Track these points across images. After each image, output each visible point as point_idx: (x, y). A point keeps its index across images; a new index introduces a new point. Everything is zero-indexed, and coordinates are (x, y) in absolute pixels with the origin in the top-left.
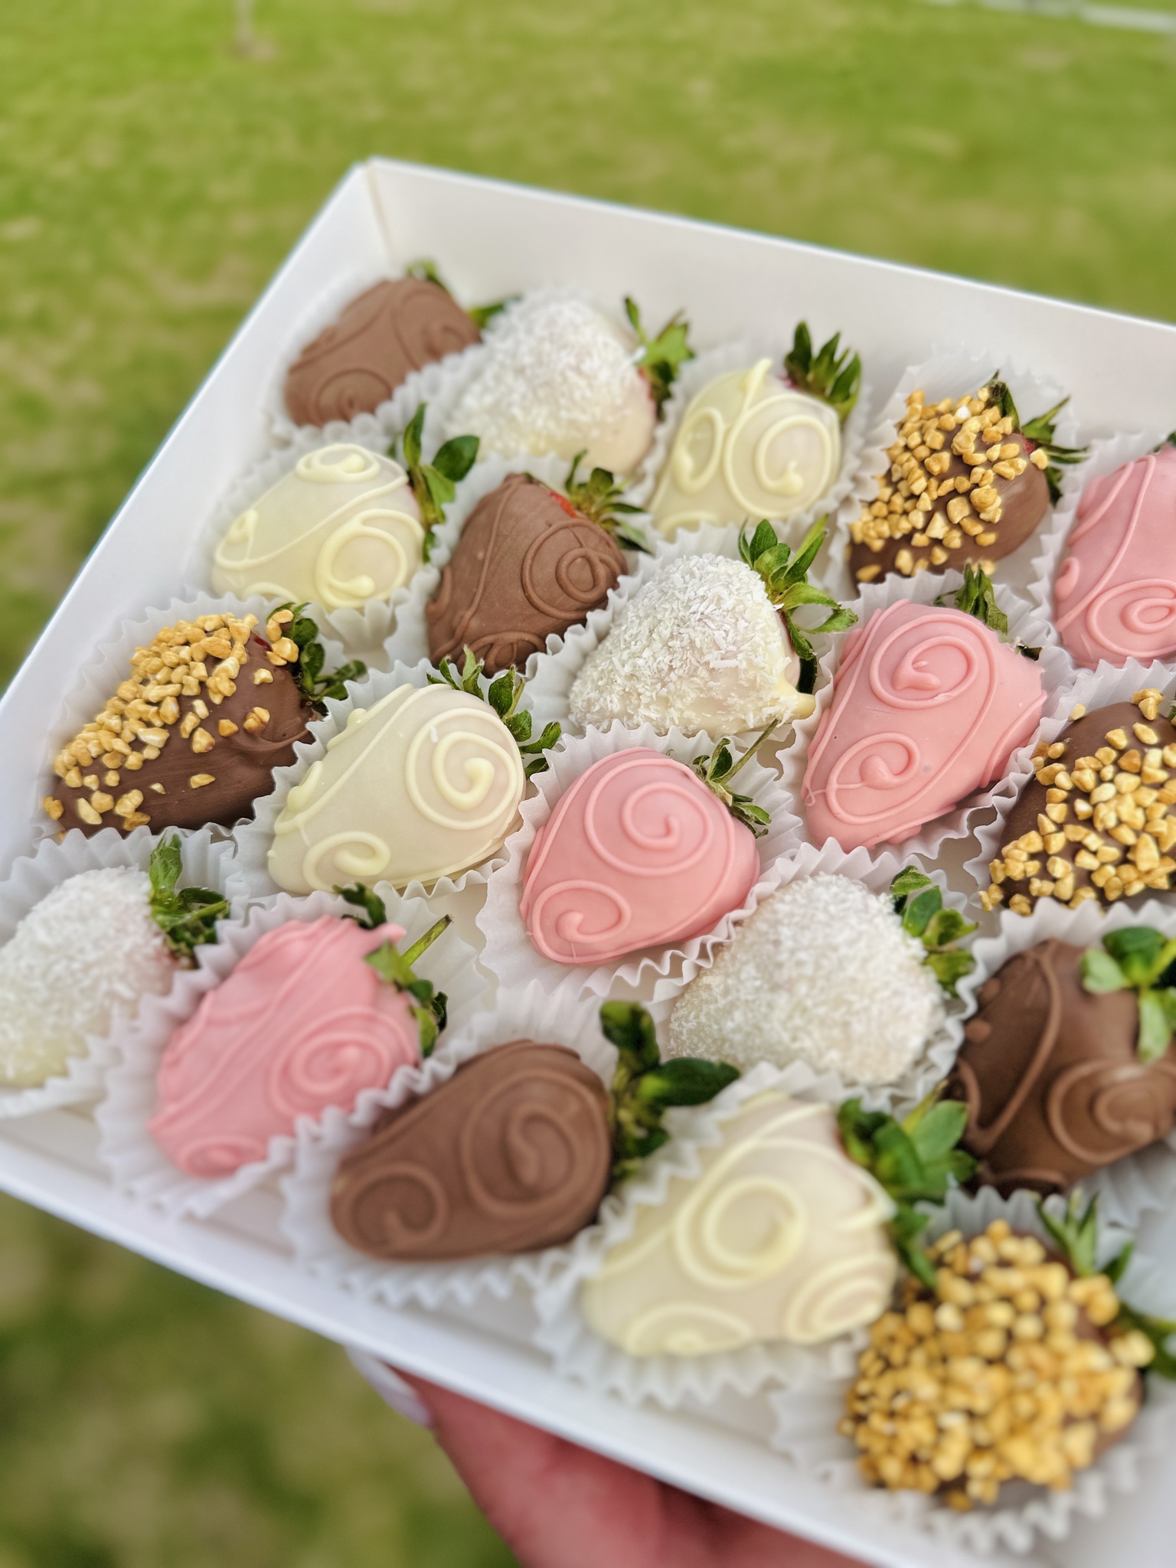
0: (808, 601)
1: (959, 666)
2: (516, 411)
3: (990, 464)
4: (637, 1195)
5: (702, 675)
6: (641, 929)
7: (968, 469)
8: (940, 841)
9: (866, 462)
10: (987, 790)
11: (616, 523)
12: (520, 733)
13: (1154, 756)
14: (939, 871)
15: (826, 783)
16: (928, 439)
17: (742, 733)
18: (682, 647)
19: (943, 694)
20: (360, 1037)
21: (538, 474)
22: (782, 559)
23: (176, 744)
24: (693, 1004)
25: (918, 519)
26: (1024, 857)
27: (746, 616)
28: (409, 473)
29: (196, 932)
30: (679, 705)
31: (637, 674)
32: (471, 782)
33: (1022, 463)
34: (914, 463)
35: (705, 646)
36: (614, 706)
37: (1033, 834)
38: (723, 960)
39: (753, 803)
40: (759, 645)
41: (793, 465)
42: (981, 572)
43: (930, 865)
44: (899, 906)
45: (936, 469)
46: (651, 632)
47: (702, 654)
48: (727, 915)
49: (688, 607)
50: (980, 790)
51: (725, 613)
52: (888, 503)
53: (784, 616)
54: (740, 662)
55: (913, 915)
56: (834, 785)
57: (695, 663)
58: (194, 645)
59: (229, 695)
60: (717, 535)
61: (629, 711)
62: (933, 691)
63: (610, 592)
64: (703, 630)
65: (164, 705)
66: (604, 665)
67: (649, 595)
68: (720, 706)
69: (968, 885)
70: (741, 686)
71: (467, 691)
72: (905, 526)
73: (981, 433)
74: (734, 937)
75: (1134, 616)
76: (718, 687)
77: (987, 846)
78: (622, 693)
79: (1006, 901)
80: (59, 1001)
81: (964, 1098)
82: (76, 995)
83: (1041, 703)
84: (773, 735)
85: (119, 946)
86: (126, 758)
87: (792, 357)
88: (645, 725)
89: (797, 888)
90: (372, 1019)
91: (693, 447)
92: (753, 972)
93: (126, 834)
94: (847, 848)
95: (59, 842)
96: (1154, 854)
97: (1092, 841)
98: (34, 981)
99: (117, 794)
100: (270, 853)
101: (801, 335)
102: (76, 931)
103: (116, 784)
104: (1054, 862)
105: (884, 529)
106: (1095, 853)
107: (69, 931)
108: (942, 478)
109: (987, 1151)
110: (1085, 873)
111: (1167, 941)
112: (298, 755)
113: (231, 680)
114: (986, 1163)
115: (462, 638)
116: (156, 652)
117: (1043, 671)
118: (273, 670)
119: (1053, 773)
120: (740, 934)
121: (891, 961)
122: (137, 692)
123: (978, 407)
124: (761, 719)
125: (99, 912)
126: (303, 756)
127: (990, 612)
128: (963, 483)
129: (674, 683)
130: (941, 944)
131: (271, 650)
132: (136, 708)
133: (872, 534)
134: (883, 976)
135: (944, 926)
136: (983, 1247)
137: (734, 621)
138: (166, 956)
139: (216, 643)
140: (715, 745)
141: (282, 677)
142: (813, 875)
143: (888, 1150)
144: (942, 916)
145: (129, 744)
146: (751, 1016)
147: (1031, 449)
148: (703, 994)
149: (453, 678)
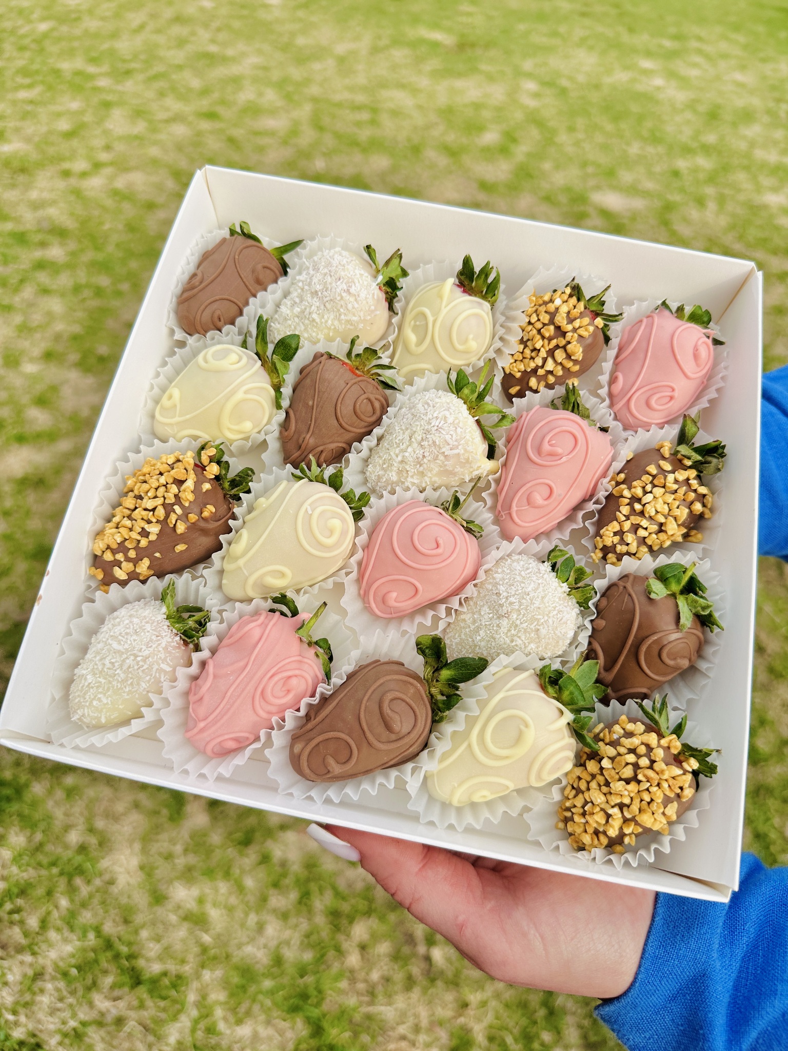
0: (490, 412)
1: (571, 442)
2: (315, 316)
3: (575, 330)
4: (449, 728)
5: (441, 459)
6: (427, 594)
7: (564, 334)
8: (569, 530)
9: (509, 330)
10: (589, 501)
11: (379, 375)
12: (350, 501)
13: (671, 477)
14: (571, 546)
15: (510, 507)
16: (541, 318)
17: (464, 483)
18: (429, 445)
19: (565, 457)
20: (297, 672)
21: (334, 353)
22: (473, 390)
23: (167, 531)
25: (539, 361)
26: (612, 535)
27: (461, 425)
28: (261, 358)
29: (196, 630)
30: (429, 475)
31: (406, 461)
32: (331, 532)
33: (591, 329)
34: (535, 332)
35: (441, 444)
36: (394, 478)
37: (615, 522)
38: (469, 605)
39: (476, 523)
40: (469, 440)
41: (471, 336)
42: (574, 387)
43: (566, 543)
44: (554, 567)
45: (547, 335)
46: (411, 438)
47: (440, 448)
48: (469, 583)
49: (430, 424)
50: (585, 501)
51: (449, 425)
52: (522, 353)
53: (478, 422)
54: (460, 450)
55: (562, 571)
56: (514, 508)
57: (437, 453)
58: (165, 474)
59: (192, 501)
60: (433, 379)
61: (403, 480)
62: (560, 456)
63: (384, 417)
64: (439, 435)
65: (156, 510)
66: (384, 455)
67: (406, 417)
68: (452, 473)
69: (586, 551)
70: (461, 462)
71: (317, 481)
72: (532, 365)
73: (569, 312)
74: (475, 593)
75: (653, 402)
76: (449, 464)
77: (592, 530)
78: (398, 471)
79: (604, 558)
80: (131, 678)
81: (596, 658)
82: (141, 674)
83: (611, 454)
84: (479, 485)
85: (159, 645)
86: (139, 541)
87: (461, 273)
88: (413, 488)
89: (503, 564)
90: (300, 662)
91: (415, 329)
92: (487, 610)
93: (144, 582)
94: (525, 541)
95: (107, 592)
96: (676, 526)
97: (644, 523)
98: (116, 670)
99: (136, 562)
100: (224, 581)
101: (467, 262)
102: (135, 640)
103: (135, 556)
104: (627, 536)
105: (522, 368)
106: (646, 529)
107: (130, 641)
108: (550, 339)
109: (611, 682)
110: (642, 539)
111: (686, 569)
112: (232, 528)
113: (191, 492)
114: (611, 688)
115: (306, 450)
116: (143, 480)
117: (611, 437)
118: (210, 482)
119: (621, 490)
120: (477, 592)
121: (555, 596)
122: (137, 504)
123: (565, 297)
124: (472, 477)
125: (144, 628)
126: (235, 528)
127: (581, 408)
128: (562, 341)
129: (426, 464)
130: (576, 584)
131: (206, 470)
132: (139, 513)
133: (515, 369)
134: (552, 604)
135: (577, 574)
136: (618, 728)
137: (454, 429)
138: (183, 646)
139: (178, 472)
140: (451, 493)
141: (215, 485)
142: (509, 556)
143: (566, 688)
144: (576, 570)
145: (139, 534)
146: (488, 632)
147: (594, 318)
148: (461, 624)
149: (308, 475)
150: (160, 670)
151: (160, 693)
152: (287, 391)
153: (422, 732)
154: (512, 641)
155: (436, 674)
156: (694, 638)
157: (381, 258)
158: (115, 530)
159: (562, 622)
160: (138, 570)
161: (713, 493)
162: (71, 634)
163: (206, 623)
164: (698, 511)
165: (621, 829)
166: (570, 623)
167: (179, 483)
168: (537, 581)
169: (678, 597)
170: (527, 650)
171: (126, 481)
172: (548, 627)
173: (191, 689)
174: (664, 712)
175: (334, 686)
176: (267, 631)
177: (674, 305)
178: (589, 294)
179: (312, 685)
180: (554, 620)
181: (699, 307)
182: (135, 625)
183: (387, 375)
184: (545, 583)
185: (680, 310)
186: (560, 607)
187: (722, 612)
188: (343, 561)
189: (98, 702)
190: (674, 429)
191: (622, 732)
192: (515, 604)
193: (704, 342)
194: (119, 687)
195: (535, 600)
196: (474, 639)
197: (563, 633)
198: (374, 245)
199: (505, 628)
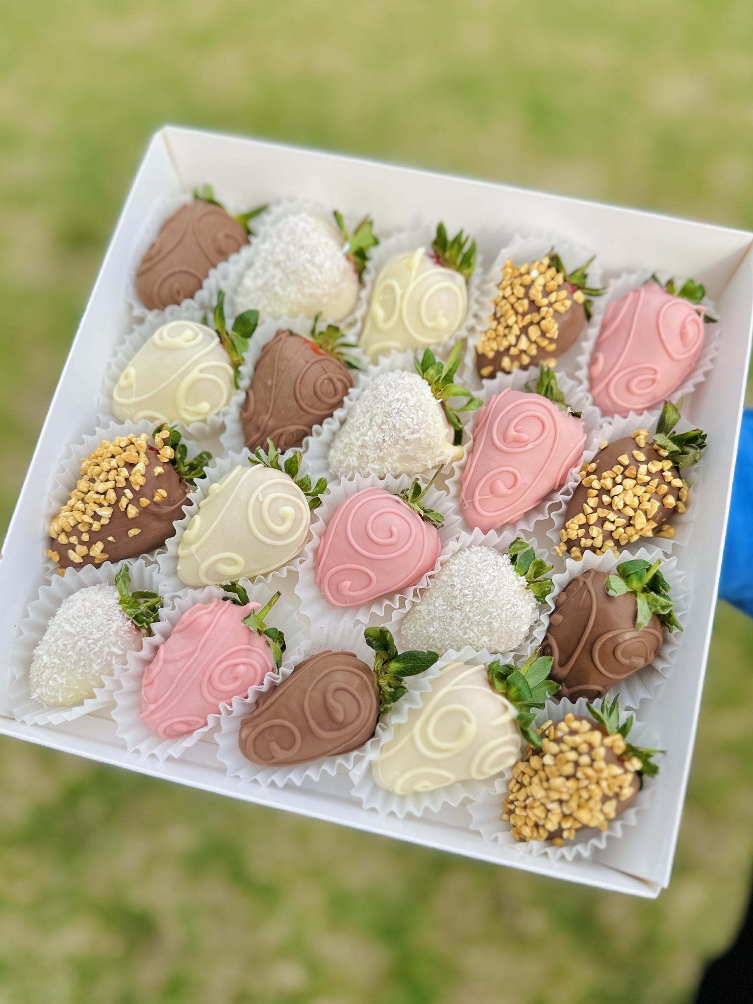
0: (456, 395)
1: (536, 428)
2: (278, 289)
3: (550, 304)
4: (394, 720)
5: (401, 444)
6: (381, 584)
7: (538, 309)
8: (535, 521)
9: (483, 306)
10: (557, 492)
11: (341, 354)
12: (305, 487)
13: (643, 468)
14: (533, 538)
15: (473, 497)
16: (515, 292)
17: (426, 471)
18: (389, 429)
19: (531, 444)
20: (245, 660)
21: (296, 329)
22: (439, 372)
23: (119, 515)
24: (412, 620)
25: (512, 340)
26: (577, 527)
27: (422, 408)
28: (219, 334)
29: (148, 615)
30: (390, 460)
31: (366, 445)
32: (283, 520)
33: (568, 302)
34: (508, 307)
35: (401, 428)
36: (354, 463)
37: (581, 515)
38: (426, 597)
39: (435, 512)
40: (431, 424)
41: (441, 312)
42: (548, 368)
43: (528, 535)
44: (513, 560)
45: (520, 309)
46: (371, 420)
47: (400, 432)
48: (426, 574)
49: (390, 406)
50: (553, 491)
51: (411, 408)
52: (495, 330)
53: (443, 406)
54: (421, 435)
56: (477, 497)
57: (397, 437)
58: (117, 457)
59: (143, 485)
60: (399, 359)
61: (363, 465)
62: (525, 443)
63: (346, 399)
64: (400, 418)
65: (108, 493)
66: (346, 440)
67: (367, 399)
68: (412, 459)
69: (550, 544)
70: (423, 447)
71: (273, 467)
72: (505, 343)
73: (545, 286)
74: (431, 585)
75: (633, 386)
76: (410, 449)
77: (557, 522)
78: (358, 456)
79: (569, 551)
80: (84, 660)
81: (551, 654)
82: (92, 656)
83: (583, 441)
84: (442, 472)
85: (110, 628)
86: (91, 525)
87: (436, 243)
88: (372, 474)
89: (461, 556)
90: (249, 650)
91: (383, 304)
92: (442, 602)
93: (98, 566)
94: (485, 532)
95: (63, 575)
96: (645, 521)
97: (612, 516)
98: (68, 652)
99: (89, 545)
100: (179, 567)
101: (441, 230)
102: (86, 623)
103: (87, 540)
104: (593, 529)
105: (494, 346)
106: (613, 522)
107: (82, 624)
108: (524, 315)
109: (563, 678)
110: (609, 533)
111: (651, 566)
112: (186, 513)
113: (142, 475)
114: (563, 684)
115: (266, 433)
116: (95, 463)
117: (584, 424)
118: (163, 465)
119: (590, 481)
120: (434, 583)
121: (511, 589)
122: (89, 487)
123: (543, 269)
124: (435, 463)
125: (95, 612)
126: (188, 513)
127: (554, 392)
128: (536, 317)
129: (387, 449)
130: (535, 577)
131: (159, 454)
132: (92, 496)
133: (488, 348)
134: (507, 597)
135: (536, 567)
136: (563, 726)
137: (416, 411)
138: (134, 630)
139: (130, 455)
140: (412, 481)
141: (168, 469)
142: (468, 547)
143: (514, 684)
144: (535, 563)
145: (91, 517)
146: (442, 624)
147: (574, 291)
148: (417, 615)
149: (264, 460)
150: (111, 654)
151: (112, 675)
152: (246, 370)
153: (366, 723)
154: (465, 634)
155: (385, 666)
156: (651, 638)
157: (350, 225)
158: (68, 513)
159: (515, 616)
160: (92, 554)
161: (689, 487)
162: (28, 616)
163: (158, 608)
164: (671, 504)
165: (559, 824)
166: (526, 617)
167: (130, 466)
168: (493, 574)
169: (638, 595)
170: (479, 643)
171: (81, 463)
172: (501, 620)
173: (143, 672)
174: (615, 712)
175: (283, 675)
176: (216, 620)
177: (664, 279)
178: (569, 266)
179: (262, 673)
180: (508, 613)
181: (691, 281)
182: (87, 609)
183: (352, 354)
184: (501, 576)
185: (670, 283)
186: (515, 601)
187: (684, 612)
188: (298, 549)
189: (54, 682)
190: (654, 416)
191: (567, 729)
192: (468, 597)
193: (694, 320)
194: (72, 668)
195: (489, 593)
196: (429, 631)
197: (516, 628)
198: (342, 211)
199: (458, 620)
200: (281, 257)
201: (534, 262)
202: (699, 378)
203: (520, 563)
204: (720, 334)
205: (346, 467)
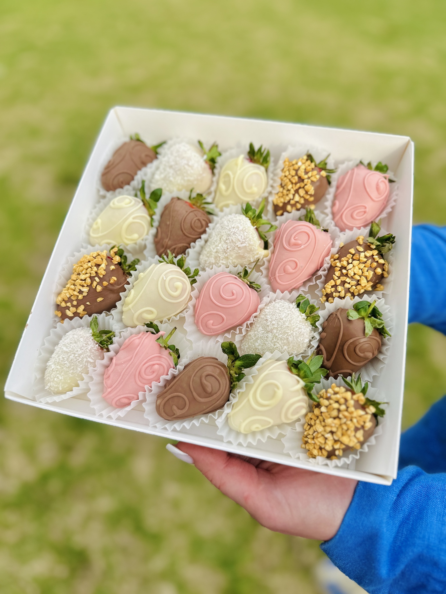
0: (263, 224)
1: (306, 238)
2: (171, 179)
3: (309, 178)
5: (236, 249)
6: (229, 322)
7: (303, 180)
8: (308, 286)
9: (275, 181)
10: (319, 270)
11: (204, 208)
12: (188, 273)
13: (362, 255)
14: (308, 294)
15: (275, 274)
16: (291, 173)
17: (250, 264)
18: (230, 242)
19: (303, 246)
20: (158, 362)
21: (181, 197)
22: (254, 213)
23: (92, 291)
24: (247, 340)
25: (291, 196)
26: (330, 287)
27: (247, 231)
28: (143, 201)
29: (107, 342)
30: (231, 258)
31: (218, 251)
32: (176, 289)
33: (318, 176)
34: (288, 180)
35: (236, 241)
36: (213, 261)
37: (332, 280)
38: (253, 327)
39: (255, 283)
40: (251, 239)
41: (254, 185)
42: (310, 209)
43: (306, 293)
44: (298, 305)
45: (294, 181)
46: (220, 239)
47: (236, 243)
48: (252, 315)
49: (230, 231)
50: (317, 270)
51: (240, 231)
52: (282, 192)
53: (257, 229)
54: (246, 244)
56: (277, 275)
57: (234, 246)
58: (91, 262)
59: (104, 275)
60: (234, 208)
61: (217, 262)
62: (300, 245)
63: (207, 229)
64: (235, 237)
65: (86, 280)
66: (208, 250)
67: (218, 228)
68: (243, 257)
69: (317, 297)
70: (248, 251)
71: (171, 263)
72: (288, 198)
73: (305, 169)
74: (255, 321)
75: (355, 215)
76: (241, 252)
77: (320, 285)
78: (215, 257)
79: (327, 300)
80: (73, 366)
81: (322, 354)
82: (78, 363)
83: (330, 244)
84: (258, 263)
85: (87, 348)
86: (78, 296)
87: (249, 153)
88: (222, 266)
89: (270, 305)
90: (160, 357)
91: (225, 183)
92: (261, 329)
93: (81, 318)
94: (282, 292)
95: (63, 323)
96: (366, 281)
97: (348, 280)
98: (65, 362)
99: (77, 307)
100: (123, 317)
101: (251, 146)
102: (74, 346)
103: (76, 304)
104: (338, 287)
105: (282, 200)
106: (349, 283)
107: (72, 346)
108: (296, 184)
109: (330, 367)
110: (347, 289)
111: (371, 304)
112: (126, 289)
113: (104, 270)
114: (330, 370)
115: (167, 248)
116: (81, 265)
117: (330, 235)
118: (115, 265)
119: (336, 263)
120: (257, 320)
121: (297, 320)
122: (77, 277)
123: (304, 161)
124: (255, 259)
125: (79, 340)
126: (128, 289)
127: (314, 220)
128: (302, 185)
129: (229, 252)
130: (310, 314)
131: (113, 260)
132: (78, 282)
133: (279, 202)
134: (296, 324)
135: (311, 309)
136: (330, 390)
137: (243, 233)
138: (100, 349)
139: (98, 260)
140: (243, 268)
141: (118, 267)
142: (274, 301)
143: (302, 369)
144: (310, 306)
145: (78, 292)
146: (262, 341)
147: (320, 171)
148: (249, 337)
149: (166, 260)
150: (87, 362)
151: (87, 373)
152: (157, 217)
153: (224, 393)
154: (275, 345)
155: (233, 363)
156: (375, 342)
157: (206, 147)
158: (66, 291)
159: (300, 334)
160: (78, 311)
161: (389, 264)
162: (44, 344)
163: (112, 338)
164: (380, 272)
165: (333, 446)
166: (307, 334)
167: (98, 266)
168: (288, 312)
169: (365, 319)
170: (283, 350)
171: (73, 266)
172: (293, 337)
173: (105, 372)
174: (359, 383)
175: (179, 370)
176: (142, 341)
177: (366, 163)
178: (318, 159)
179: (167, 369)
180: (297, 333)
181: (380, 163)
182: (75, 339)
183: (210, 208)
184: (292, 313)
185: (369, 165)
186: (300, 326)
187: (391, 327)
188: (185, 305)
189: (57, 379)
190: (367, 229)
191: (332, 392)
192: (275, 325)
193: (383, 181)
194: (67, 370)
195: (286, 322)
196: (255, 345)
197: (302, 340)
198: (203, 140)
199: (270, 338)
200: (173, 163)
201: (299, 158)
202: (388, 209)
203: (302, 307)
204: (398, 188)
205: (208, 263)
